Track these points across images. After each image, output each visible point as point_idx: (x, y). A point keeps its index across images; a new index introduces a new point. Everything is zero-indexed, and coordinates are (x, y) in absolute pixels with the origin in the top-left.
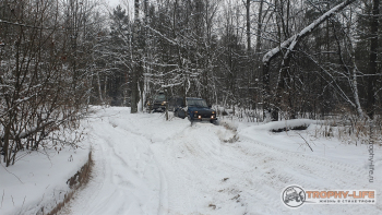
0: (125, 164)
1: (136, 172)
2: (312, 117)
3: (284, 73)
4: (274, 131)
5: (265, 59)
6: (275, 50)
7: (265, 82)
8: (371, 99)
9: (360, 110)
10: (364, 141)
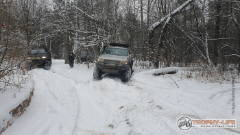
0: (55, 98)
1: (62, 104)
2: (180, 66)
3: (163, 38)
4: (155, 75)
5: (151, 29)
6: (157, 23)
7: (150, 43)
8: (216, 54)
9: (209, 61)
10: (211, 81)
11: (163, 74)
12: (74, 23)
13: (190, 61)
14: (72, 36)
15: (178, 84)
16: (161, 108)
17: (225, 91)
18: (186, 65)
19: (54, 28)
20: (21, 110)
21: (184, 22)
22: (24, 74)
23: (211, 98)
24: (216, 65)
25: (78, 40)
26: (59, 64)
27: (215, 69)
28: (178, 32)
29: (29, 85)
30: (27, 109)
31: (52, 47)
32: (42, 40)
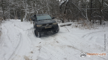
4: (61, 26)
10: (86, 28)
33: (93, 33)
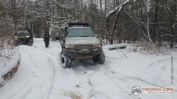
0: (36, 66)
1: (42, 71)
2: (128, 43)
3: (116, 22)
4: (110, 49)
5: (107, 15)
6: (112, 11)
7: (107, 26)
8: (155, 34)
9: (150, 39)
10: (151, 54)
11: (115, 48)
12: (50, 11)
13: (136, 40)
14: (48, 20)
15: (127, 55)
16: (114, 73)
17: (161, 61)
18: (133, 42)
19: (35, 14)
20: (10, 75)
21: (132, 10)
22: (12, 49)
23: (150, 66)
24: (154, 42)
25: (53, 23)
26: (39, 42)
27: (154, 45)
28: (127, 18)
29: (16, 57)
30: (15, 74)
31: (34, 29)
32: (26, 23)
33: (163, 60)
